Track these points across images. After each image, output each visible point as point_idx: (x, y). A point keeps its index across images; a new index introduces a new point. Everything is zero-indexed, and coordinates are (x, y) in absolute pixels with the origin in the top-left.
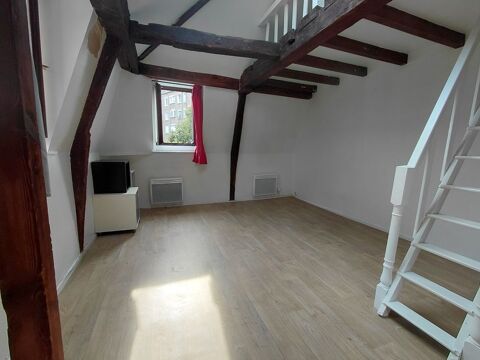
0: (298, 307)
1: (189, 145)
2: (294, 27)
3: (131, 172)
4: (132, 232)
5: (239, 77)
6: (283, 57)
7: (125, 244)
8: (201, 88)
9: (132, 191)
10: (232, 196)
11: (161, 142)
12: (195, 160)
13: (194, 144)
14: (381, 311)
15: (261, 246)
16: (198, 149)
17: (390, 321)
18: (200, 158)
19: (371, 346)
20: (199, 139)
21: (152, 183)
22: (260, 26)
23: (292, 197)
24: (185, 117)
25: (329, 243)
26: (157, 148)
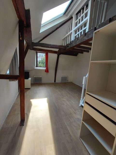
0: (64, 104)
1: (44, 67)
2: (69, 43)
3: (29, 74)
4: (29, 89)
5: (58, 51)
6: (66, 49)
7: (28, 91)
8: (48, 53)
9: (30, 79)
10: (55, 81)
11: (37, 66)
12: (46, 71)
13: (45, 67)
14: (80, 105)
15: (59, 93)
16: (46, 68)
17: (81, 107)
18: (47, 71)
19: (75, 110)
20: (47, 66)
21: (34, 77)
22: (62, 40)
23: (71, 82)
24: (44, 56)
25: (76, 93)
26: (36, 68)
